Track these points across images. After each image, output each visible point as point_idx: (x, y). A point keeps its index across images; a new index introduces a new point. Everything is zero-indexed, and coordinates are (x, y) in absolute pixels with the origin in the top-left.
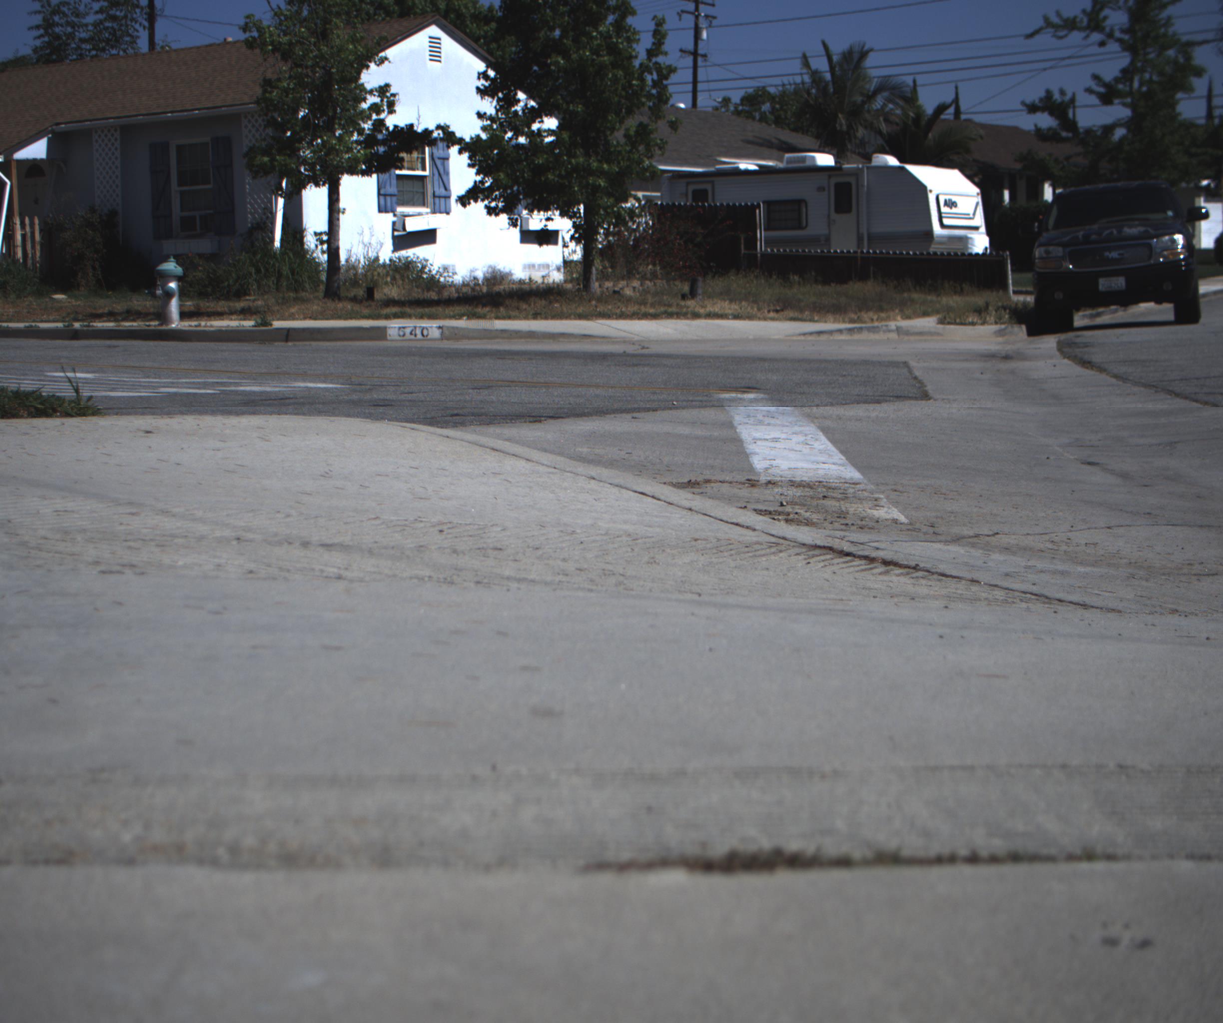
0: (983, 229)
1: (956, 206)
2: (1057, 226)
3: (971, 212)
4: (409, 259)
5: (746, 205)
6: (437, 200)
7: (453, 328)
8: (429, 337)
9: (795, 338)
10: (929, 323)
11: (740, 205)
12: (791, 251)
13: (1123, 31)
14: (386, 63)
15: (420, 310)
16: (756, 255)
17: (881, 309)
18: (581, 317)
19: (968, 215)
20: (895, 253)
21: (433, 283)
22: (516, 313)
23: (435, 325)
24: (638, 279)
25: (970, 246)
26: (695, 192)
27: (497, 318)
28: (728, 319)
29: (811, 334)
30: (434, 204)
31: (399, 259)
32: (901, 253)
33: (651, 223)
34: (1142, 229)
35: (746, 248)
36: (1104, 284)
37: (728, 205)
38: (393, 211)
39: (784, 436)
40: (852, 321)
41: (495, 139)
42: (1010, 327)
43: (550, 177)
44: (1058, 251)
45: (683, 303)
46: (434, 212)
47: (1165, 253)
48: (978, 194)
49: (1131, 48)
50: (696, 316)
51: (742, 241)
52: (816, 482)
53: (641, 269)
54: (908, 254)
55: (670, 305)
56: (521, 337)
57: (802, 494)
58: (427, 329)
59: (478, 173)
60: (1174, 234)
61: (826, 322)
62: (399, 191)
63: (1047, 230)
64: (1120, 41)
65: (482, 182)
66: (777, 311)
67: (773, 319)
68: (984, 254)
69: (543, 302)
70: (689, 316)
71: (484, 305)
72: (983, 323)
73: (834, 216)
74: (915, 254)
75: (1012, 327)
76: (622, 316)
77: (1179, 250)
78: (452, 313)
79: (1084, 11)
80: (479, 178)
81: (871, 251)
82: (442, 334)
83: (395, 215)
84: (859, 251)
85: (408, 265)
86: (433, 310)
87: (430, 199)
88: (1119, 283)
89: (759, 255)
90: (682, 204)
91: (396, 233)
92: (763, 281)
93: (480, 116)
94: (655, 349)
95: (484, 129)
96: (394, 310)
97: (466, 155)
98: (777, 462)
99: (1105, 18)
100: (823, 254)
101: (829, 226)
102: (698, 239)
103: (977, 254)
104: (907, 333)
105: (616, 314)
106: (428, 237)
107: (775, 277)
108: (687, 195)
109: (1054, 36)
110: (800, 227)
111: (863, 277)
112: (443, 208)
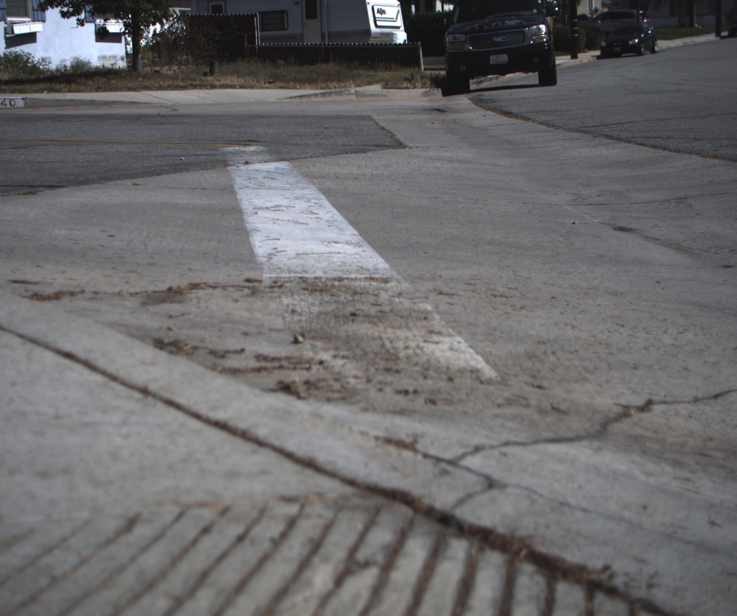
0: (402, 28)
1: (385, 13)
2: (459, 21)
3: (395, 17)
4: (18, 53)
5: (248, 14)
6: (36, 12)
7: (33, 99)
8: (16, 106)
9: (284, 101)
10: (376, 88)
11: (244, 15)
12: (278, 45)
15: (14, 87)
16: (255, 47)
17: (339, 81)
18: (130, 89)
19: (393, 19)
20: (346, 44)
21: (35, 69)
22: (84, 87)
23: (20, 97)
24: (177, 65)
25: (394, 39)
26: (213, 7)
28: (237, 88)
29: (295, 97)
30: (34, 15)
31: (10, 53)
32: (350, 45)
33: (185, 28)
34: (518, 21)
35: (248, 44)
36: (493, 60)
37: (236, 15)
38: (4, 20)
39: (285, 202)
40: (322, 88)
42: (432, 90)
44: (461, 37)
45: (204, 78)
46: (34, 21)
47: (534, 37)
48: (399, 5)
50: (213, 87)
51: (246, 39)
52: (334, 279)
53: (178, 58)
54: (355, 45)
55: (195, 80)
56: (84, 105)
57: (321, 309)
58: (14, 100)
60: (539, 24)
61: (305, 89)
62: (8, 6)
63: (453, 23)
66: (270, 83)
67: (267, 88)
68: (404, 44)
69: (104, 80)
70: (208, 87)
72: (414, 88)
73: (305, 20)
74: (359, 45)
75: (433, 90)
76: (161, 88)
77: (543, 36)
78: (36, 89)
81: (331, 44)
82: (25, 103)
83: (6, 23)
84: (323, 43)
85: (17, 57)
86: (22, 87)
87: (30, 12)
88: (504, 58)
89: (257, 48)
90: (205, 15)
91: (7, 36)
92: (260, 65)
94: (182, 111)
98: (281, 242)
100: (299, 46)
101: (302, 28)
102: (217, 38)
103: (400, 44)
104: (363, 95)
105: (156, 87)
106: (31, 38)
107: (268, 62)
108: (208, 10)
110: (283, 29)
111: (326, 60)
112: (40, 18)
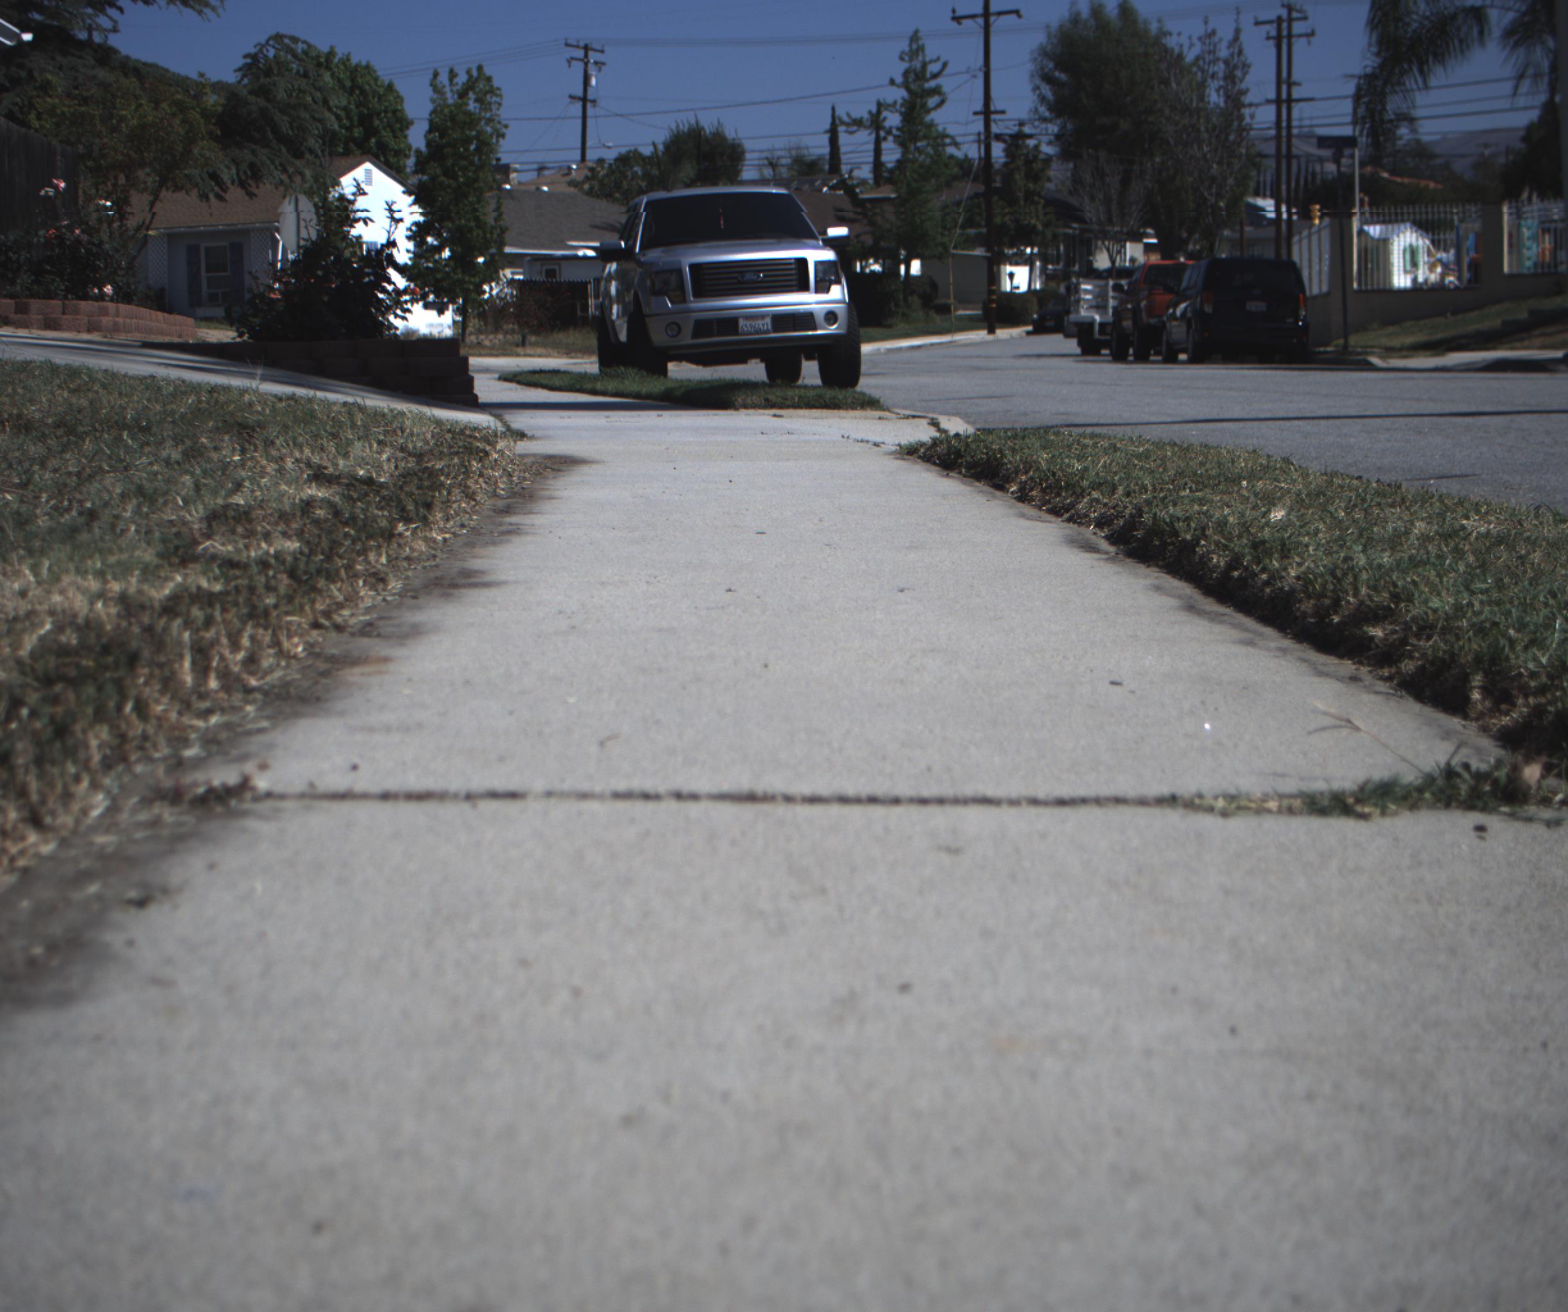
5: (582, 281)
11: (578, 281)
13: (898, 129)
16: (588, 317)
33: (514, 293)
35: (581, 312)
37: (569, 281)
45: (515, 348)
49: (902, 143)
51: (578, 307)
55: (506, 349)
64: (895, 137)
79: (870, 112)
90: (538, 279)
99: (885, 119)
102: (548, 305)
108: (541, 273)
109: (846, 132)
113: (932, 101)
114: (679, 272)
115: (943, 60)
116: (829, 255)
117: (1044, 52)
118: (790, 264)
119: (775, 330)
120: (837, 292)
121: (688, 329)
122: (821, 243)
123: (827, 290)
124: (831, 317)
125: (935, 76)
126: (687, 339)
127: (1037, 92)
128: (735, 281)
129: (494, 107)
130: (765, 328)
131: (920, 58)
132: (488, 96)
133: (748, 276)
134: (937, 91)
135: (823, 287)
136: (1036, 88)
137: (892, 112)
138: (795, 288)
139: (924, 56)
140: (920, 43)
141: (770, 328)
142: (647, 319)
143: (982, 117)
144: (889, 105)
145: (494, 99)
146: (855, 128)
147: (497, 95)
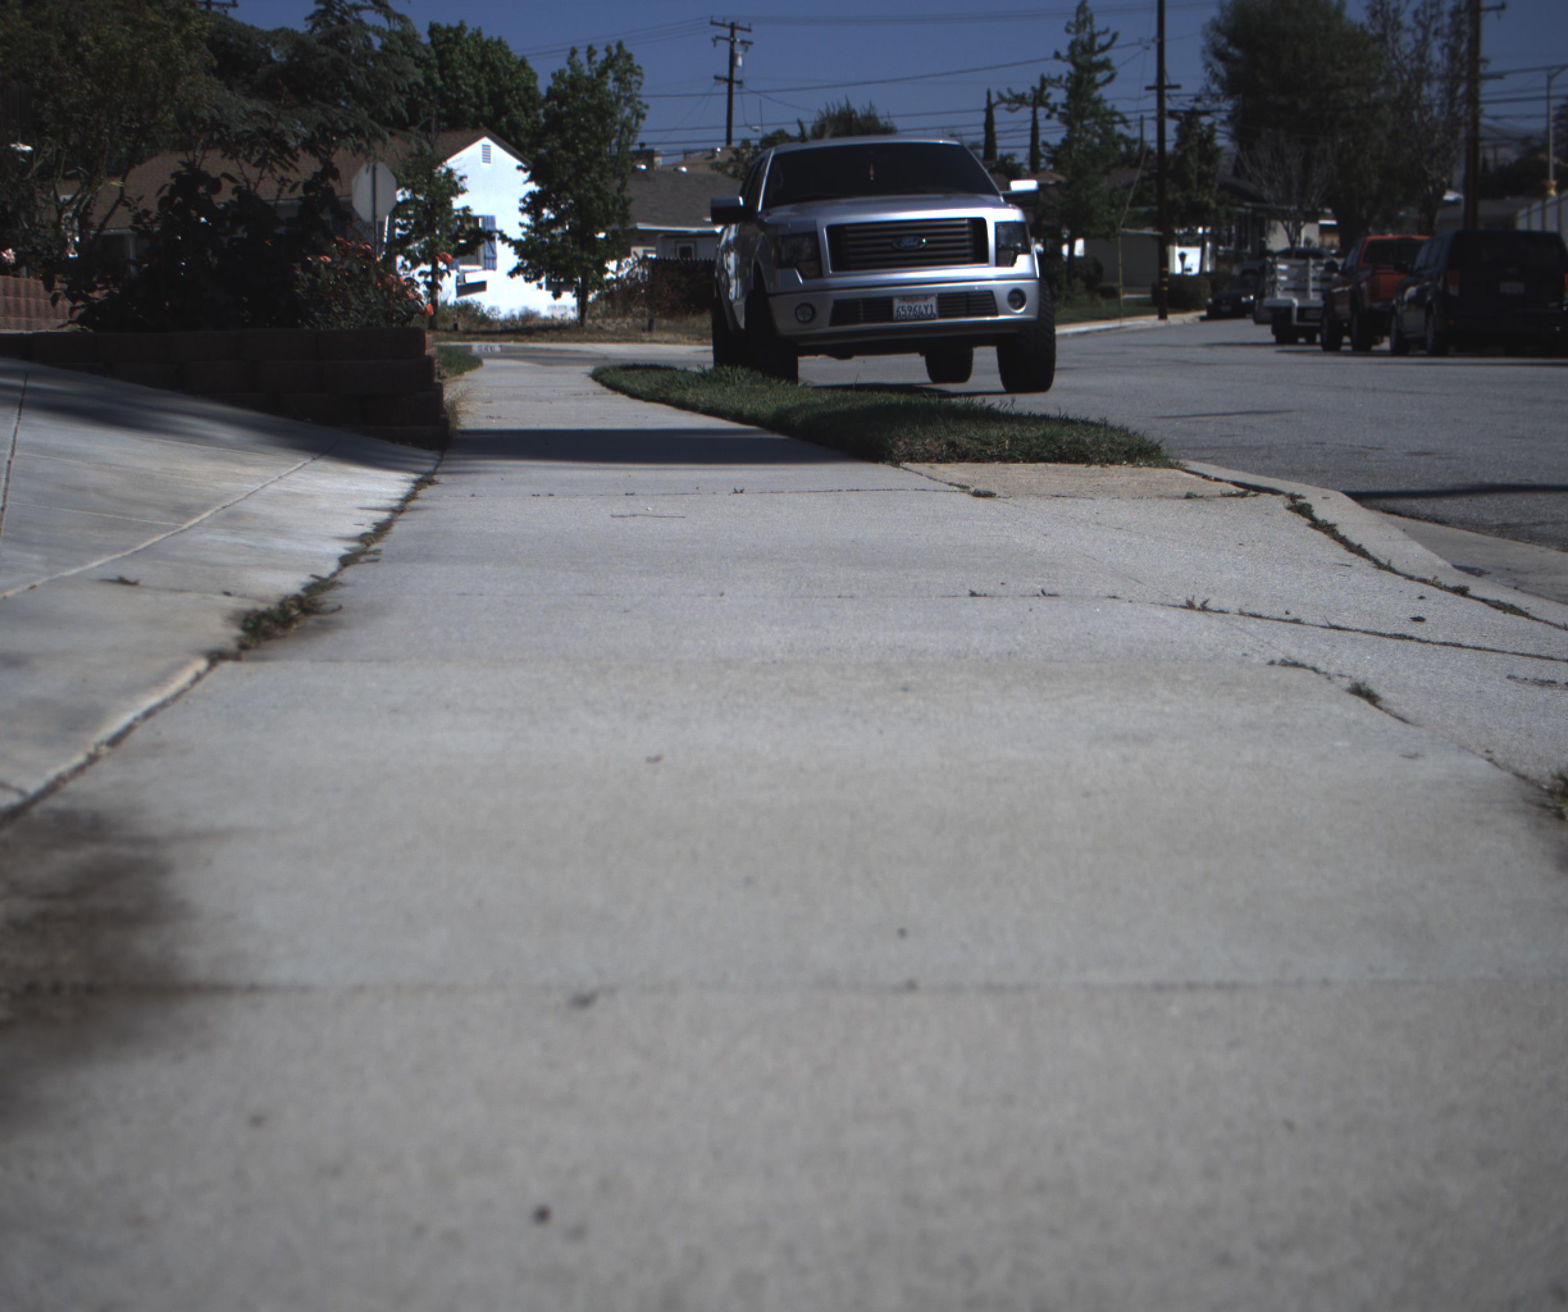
4: (468, 302)
6: (487, 261)
13: (1064, 106)
14: (466, 194)
15: (486, 337)
18: (576, 341)
21: (484, 319)
23: (497, 345)
26: (682, 249)
27: (531, 341)
28: (662, 343)
30: (485, 263)
31: (461, 302)
33: (646, 273)
37: (706, 260)
38: (458, 269)
41: (529, 240)
43: (561, 262)
45: (639, 334)
46: (485, 269)
49: (1067, 120)
53: (634, 310)
55: (630, 336)
58: (493, 347)
59: (520, 258)
64: (1060, 114)
65: (522, 263)
67: (689, 344)
70: (639, 341)
71: (523, 334)
78: (505, 339)
79: (1033, 88)
80: (520, 261)
82: (501, 350)
83: (458, 271)
85: (467, 306)
86: (494, 337)
87: (482, 260)
90: (671, 258)
91: (459, 284)
93: (521, 225)
95: (524, 234)
96: (472, 336)
97: (512, 248)
99: (1049, 95)
102: (682, 286)
105: (597, 340)
106: (481, 286)
108: (675, 252)
112: (491, 266)
113: (1100, 76)
114: (814, 236)
115: (1112, 32)
116: (1013, 215)
117: (1216, 27)
118: (963, 226)
119: (941, 317)
120: (1024, 264)
121: (825, 313)
122: (1002, 199)
123: (1012, 262)
124: (1017, 297)
125: (1103, 49)
126: (823, 325)
127: (1210, 69)
128: (889, 248)
129: (634, 86)
130: (929, 311)
131: (1088, 30)
132: (628, 75)
133: (907, 242)
134: (1105, 65)
135: (1006, 257)
136: (1209, 65)
137: (1056, 87)
138: (968, 259)
139: (1092, 27)
140: (1088, 14)
141: (935, 311)
142: (770, 299)
143: (1154, 92)
144: (1054, 81)
145: (635, 78)
146: (1017, 105)
147: (637, 74)
